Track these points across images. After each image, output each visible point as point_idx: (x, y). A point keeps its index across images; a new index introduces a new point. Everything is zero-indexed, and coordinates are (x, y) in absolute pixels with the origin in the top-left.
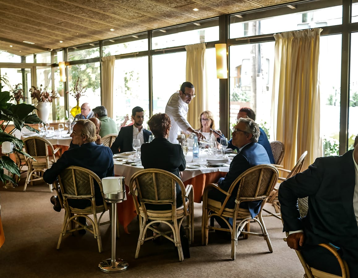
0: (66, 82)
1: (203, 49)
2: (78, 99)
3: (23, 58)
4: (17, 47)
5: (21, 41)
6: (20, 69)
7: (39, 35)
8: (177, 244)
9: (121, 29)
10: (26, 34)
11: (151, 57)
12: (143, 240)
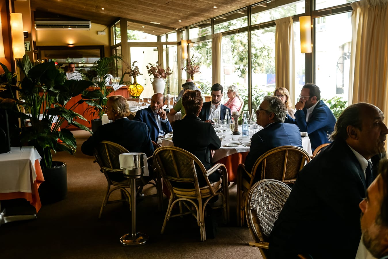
0: (188, 59)
1: (290, 22)
2: (193, 75)
3: (159, 38)
4: (148, 27)
5: (148, 22)
6: (156, 48)
7: (158, 15)
8: (200, 223)
9: (223, 6)
10: (147, 15)
11: (250, 32)
12: (169, 217)
